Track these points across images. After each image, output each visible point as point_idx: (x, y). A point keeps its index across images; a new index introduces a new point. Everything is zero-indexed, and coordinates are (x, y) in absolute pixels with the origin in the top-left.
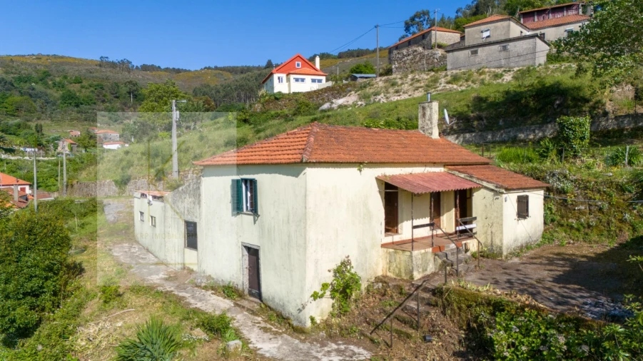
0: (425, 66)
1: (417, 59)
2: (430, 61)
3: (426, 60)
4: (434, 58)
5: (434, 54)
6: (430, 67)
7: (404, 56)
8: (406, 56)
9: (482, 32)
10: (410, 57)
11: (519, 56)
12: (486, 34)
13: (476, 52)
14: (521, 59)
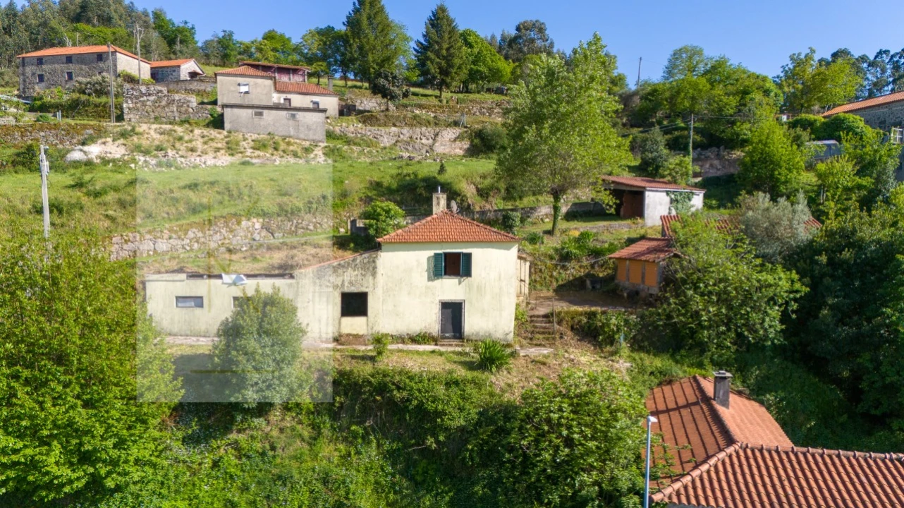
0: (176, 114)
1: (164, 103)
2: (183, 109)
3: (178, 107)
4: (188, 106)
5: (189, 101)
6: (184, 117)
7: (142, 95)
8: (145, 94)
9: (239, 85)
10: (152, 98)
11: (309, 128)
12: (244, 89)
13: (261, 114)
14: (311, 132)
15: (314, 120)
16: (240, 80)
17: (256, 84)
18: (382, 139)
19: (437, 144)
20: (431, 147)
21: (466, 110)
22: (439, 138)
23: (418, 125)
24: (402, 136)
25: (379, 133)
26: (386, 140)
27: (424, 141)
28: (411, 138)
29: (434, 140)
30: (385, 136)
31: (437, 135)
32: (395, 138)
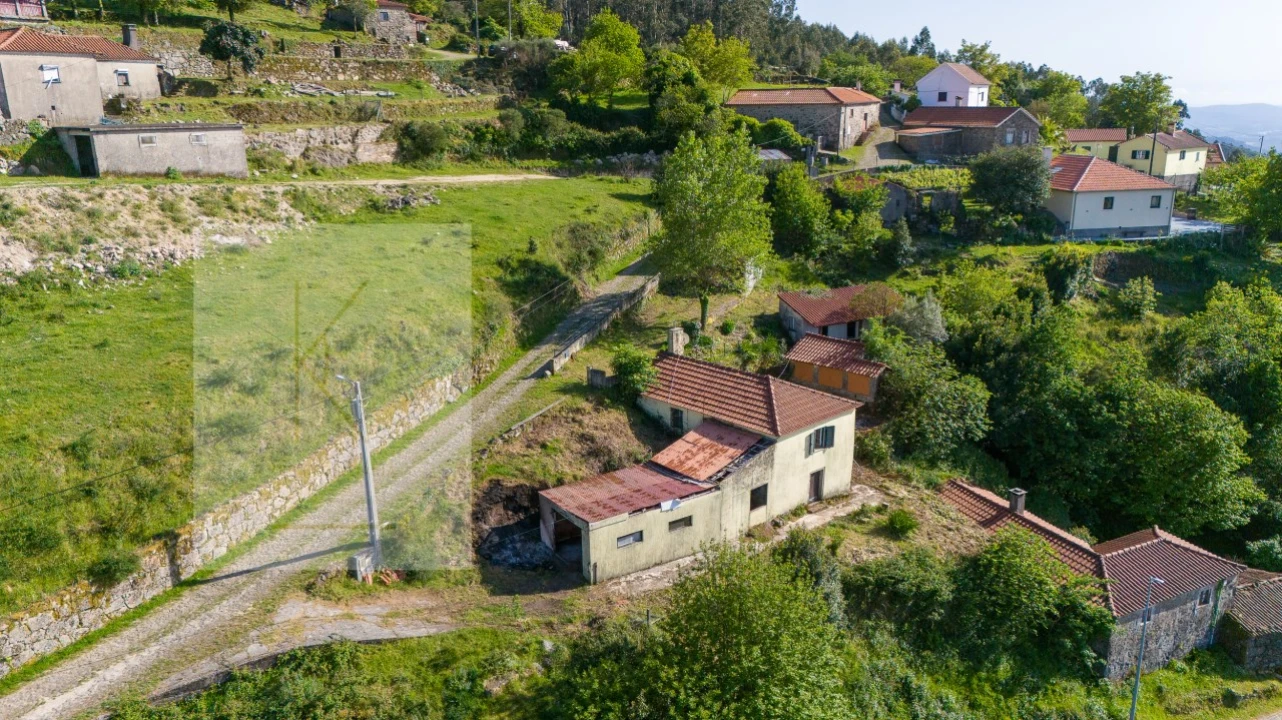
11: (223, 155)
12: (50, 75)
13: (151, 141)
14: (227, 161)
15: (229, 141)
16: (41, 59)
17: (69, 66)
18: (286, 147)
19: (360, 150)
20: (353, 154)
21: (312, 64)
22: (359, 140)
23: (316, 117)
24: (312, 141)
25: (281, 138)
26: (292, 149)
27: (341, 146)
28: (324, 142)
29: (353, 142)
30: (291, 143)
31: (355, 135)
32: (304, 145)
